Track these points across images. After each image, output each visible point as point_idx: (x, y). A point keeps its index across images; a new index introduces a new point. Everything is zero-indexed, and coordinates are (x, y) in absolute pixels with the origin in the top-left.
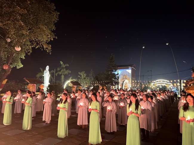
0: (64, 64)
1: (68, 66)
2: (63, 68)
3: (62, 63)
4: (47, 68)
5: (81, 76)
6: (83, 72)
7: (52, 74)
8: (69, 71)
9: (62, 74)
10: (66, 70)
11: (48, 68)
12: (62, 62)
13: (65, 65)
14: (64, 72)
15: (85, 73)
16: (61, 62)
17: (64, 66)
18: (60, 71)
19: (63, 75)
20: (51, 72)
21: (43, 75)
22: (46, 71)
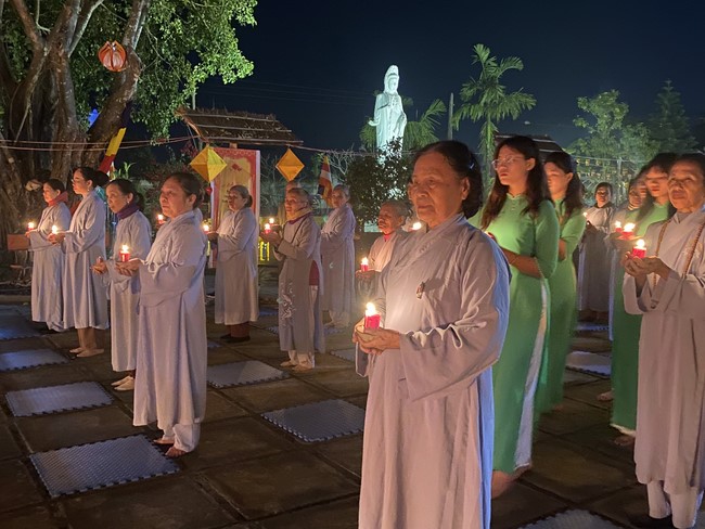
0: (498, 62)
1: (519, 65)
2: (490, 83)
3: (482, 52)
5: (592, 119)
6: (610, 97)
7: (434, 124)
8: (524, 100)
9: (483, 119)
10: (508, 92)
11: (396, 79)
12: (486, 46)
13: (505, 66)
14: (495, 106)
15: (619, 101)
16: (479, 48)
17: (496, 72)
18: (475, 99)
19: (493, 121)
20: (429, 112)
21: (371, 123)
22: (387, 96)
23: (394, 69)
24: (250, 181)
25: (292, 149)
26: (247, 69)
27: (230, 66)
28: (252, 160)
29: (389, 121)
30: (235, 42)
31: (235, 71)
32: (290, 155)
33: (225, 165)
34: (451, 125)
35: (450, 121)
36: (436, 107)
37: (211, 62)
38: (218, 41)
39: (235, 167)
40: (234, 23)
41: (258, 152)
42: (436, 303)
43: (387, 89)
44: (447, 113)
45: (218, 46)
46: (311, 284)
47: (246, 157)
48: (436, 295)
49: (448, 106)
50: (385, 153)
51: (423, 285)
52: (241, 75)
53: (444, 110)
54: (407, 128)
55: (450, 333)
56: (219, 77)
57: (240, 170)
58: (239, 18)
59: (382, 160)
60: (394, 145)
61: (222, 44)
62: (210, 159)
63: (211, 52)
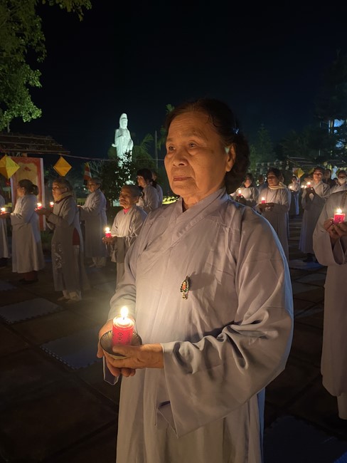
3: (171, 108)
4: (124, 121)
7: (147, 147)
11: (126, 121)
12: (172, 106)
16: (169, 106)
20: (144, 141)
21: (113, 145)
22: (122, 130)
23: (124, 115)
24: (37, 178)
25: (64, 157)
26: (38, 113)
27: (27, 111)
28: (38, 165)
29: (124, 143)
30: (29, 97)
31: (30, 114)
32: (62, 160)
33: (19, 167)
34: (156, 147)
35: (156, 145)
36: (148, 138)
37: (14, 109)
38: (18, 96)
39: (26, 169)
40: (27, 85)
41: (42, 159)
42: (207, 304)
43: (121, 126)
44: (154, 142)
45: (18, 99)
46: (74, 244)
47: (33, 162)
48: (207, 295)
49: (154, 138)
50: (122, 160)
51: (189, 280)
52: (34, 117)
53: (152, 139)
54: (133, 148)
55: (229, 347)
56: (20, 118)
57: (30, 170)
58: (31, 82)
59: (121, 164)
60: (128, 154)
61: (21, 98)
62: (8, 163)
63: (14, 103)
